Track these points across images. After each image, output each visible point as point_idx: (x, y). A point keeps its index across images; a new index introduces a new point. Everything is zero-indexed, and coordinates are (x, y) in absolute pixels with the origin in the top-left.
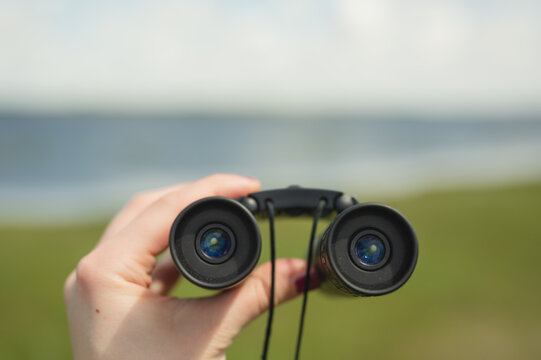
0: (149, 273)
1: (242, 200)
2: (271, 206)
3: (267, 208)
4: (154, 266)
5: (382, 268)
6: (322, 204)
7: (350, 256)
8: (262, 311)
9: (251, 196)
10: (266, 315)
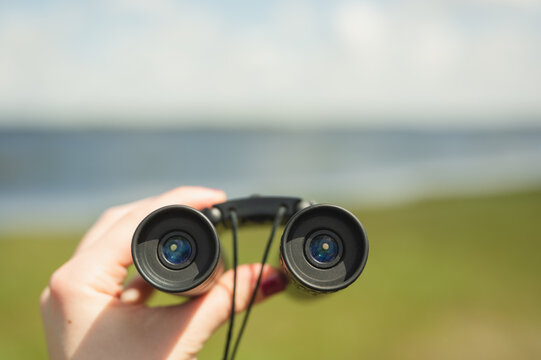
0: (121, 284)
1: (206, 211)
2: (234, 215)
3: (230, 218)
4: (125, 277)
5: (336, 264)
6: (282, 211)
7: (305, 256)
8: (222, 323)
9: (216, 206)
10: (226, 328)
